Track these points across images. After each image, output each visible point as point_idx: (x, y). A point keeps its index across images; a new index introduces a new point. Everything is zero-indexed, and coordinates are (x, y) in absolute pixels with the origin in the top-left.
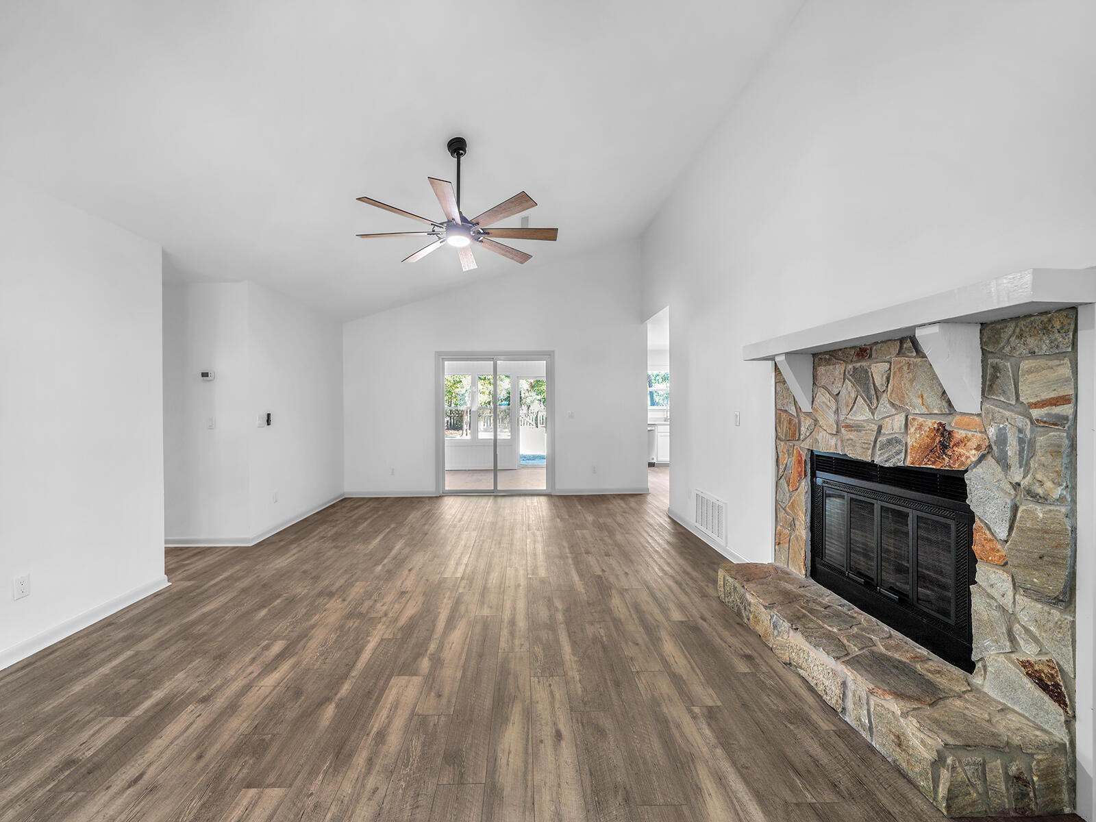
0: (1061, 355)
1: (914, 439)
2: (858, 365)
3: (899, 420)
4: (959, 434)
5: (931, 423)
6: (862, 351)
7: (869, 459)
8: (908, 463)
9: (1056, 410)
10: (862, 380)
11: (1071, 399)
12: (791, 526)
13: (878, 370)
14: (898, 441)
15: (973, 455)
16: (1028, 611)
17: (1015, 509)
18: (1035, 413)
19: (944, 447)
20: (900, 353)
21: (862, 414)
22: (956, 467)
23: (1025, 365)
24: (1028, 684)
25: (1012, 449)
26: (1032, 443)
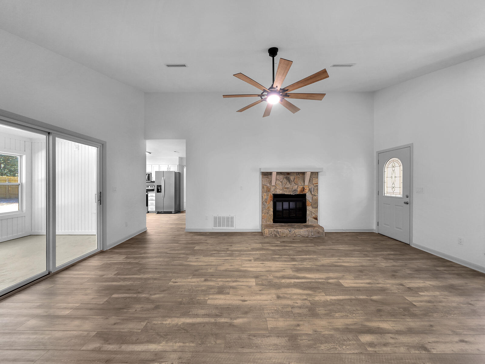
0: (317, 178)
1: (299, 189)
2: (287, 176)
3: (296, 186)
4: (306, 188)
5: (302, 187)
6: (288, 174)
7: (290, 194)
8: (298, 194)
9: (316, 184)
10: (288, 179)
11: (318, 183)
12: (268, 213)
13: (292, 178)
14: (296, 190)
15: (307, 191)
16: (313, 210)
17: (312, 198)
18: (314, 185)
19: (303, 190)
20: (296, 175)
21: (288, 185)
22: (305, 193)
23: (313, 179)
24: (314, 220)
25: (312, 190)
26: (314, 188)
